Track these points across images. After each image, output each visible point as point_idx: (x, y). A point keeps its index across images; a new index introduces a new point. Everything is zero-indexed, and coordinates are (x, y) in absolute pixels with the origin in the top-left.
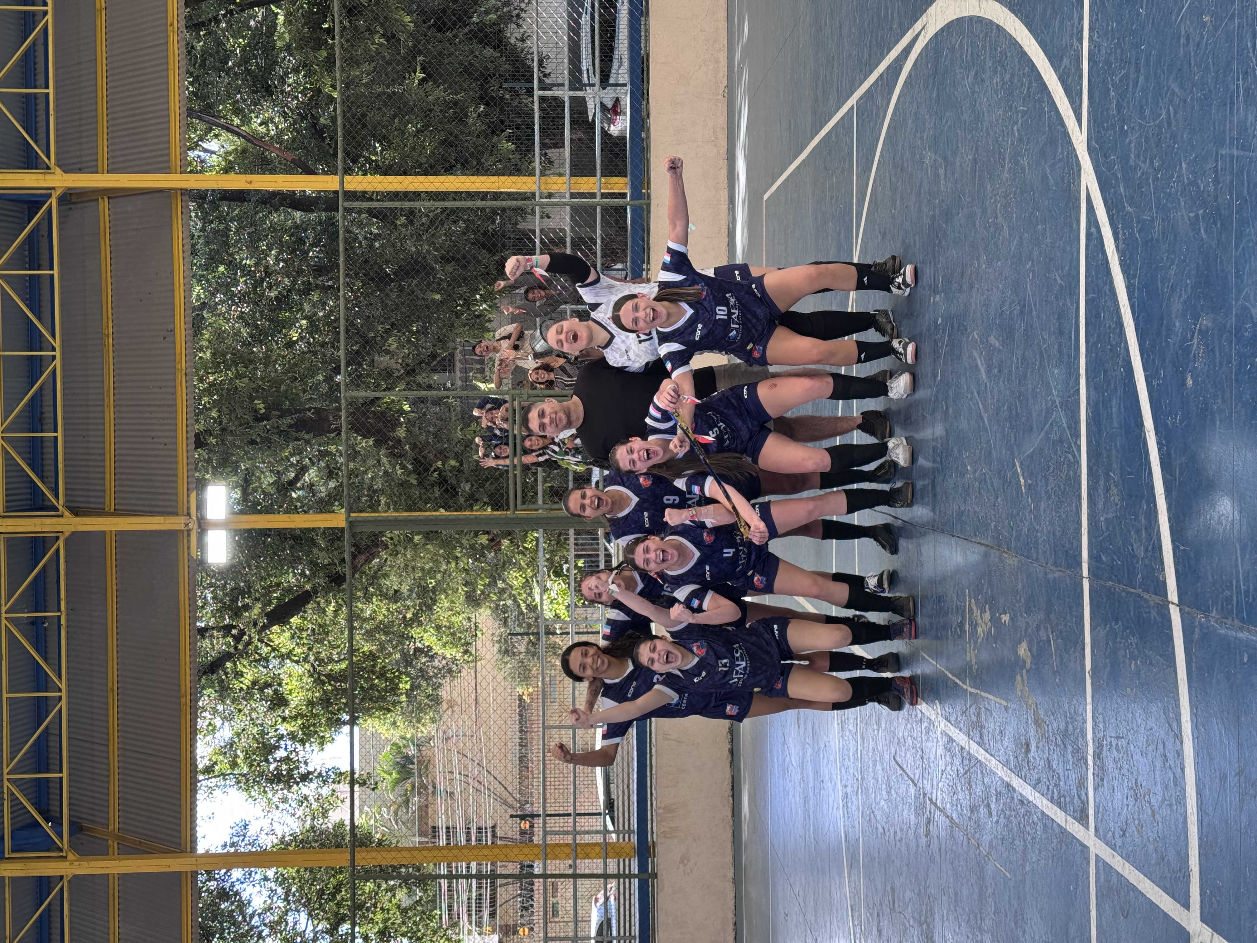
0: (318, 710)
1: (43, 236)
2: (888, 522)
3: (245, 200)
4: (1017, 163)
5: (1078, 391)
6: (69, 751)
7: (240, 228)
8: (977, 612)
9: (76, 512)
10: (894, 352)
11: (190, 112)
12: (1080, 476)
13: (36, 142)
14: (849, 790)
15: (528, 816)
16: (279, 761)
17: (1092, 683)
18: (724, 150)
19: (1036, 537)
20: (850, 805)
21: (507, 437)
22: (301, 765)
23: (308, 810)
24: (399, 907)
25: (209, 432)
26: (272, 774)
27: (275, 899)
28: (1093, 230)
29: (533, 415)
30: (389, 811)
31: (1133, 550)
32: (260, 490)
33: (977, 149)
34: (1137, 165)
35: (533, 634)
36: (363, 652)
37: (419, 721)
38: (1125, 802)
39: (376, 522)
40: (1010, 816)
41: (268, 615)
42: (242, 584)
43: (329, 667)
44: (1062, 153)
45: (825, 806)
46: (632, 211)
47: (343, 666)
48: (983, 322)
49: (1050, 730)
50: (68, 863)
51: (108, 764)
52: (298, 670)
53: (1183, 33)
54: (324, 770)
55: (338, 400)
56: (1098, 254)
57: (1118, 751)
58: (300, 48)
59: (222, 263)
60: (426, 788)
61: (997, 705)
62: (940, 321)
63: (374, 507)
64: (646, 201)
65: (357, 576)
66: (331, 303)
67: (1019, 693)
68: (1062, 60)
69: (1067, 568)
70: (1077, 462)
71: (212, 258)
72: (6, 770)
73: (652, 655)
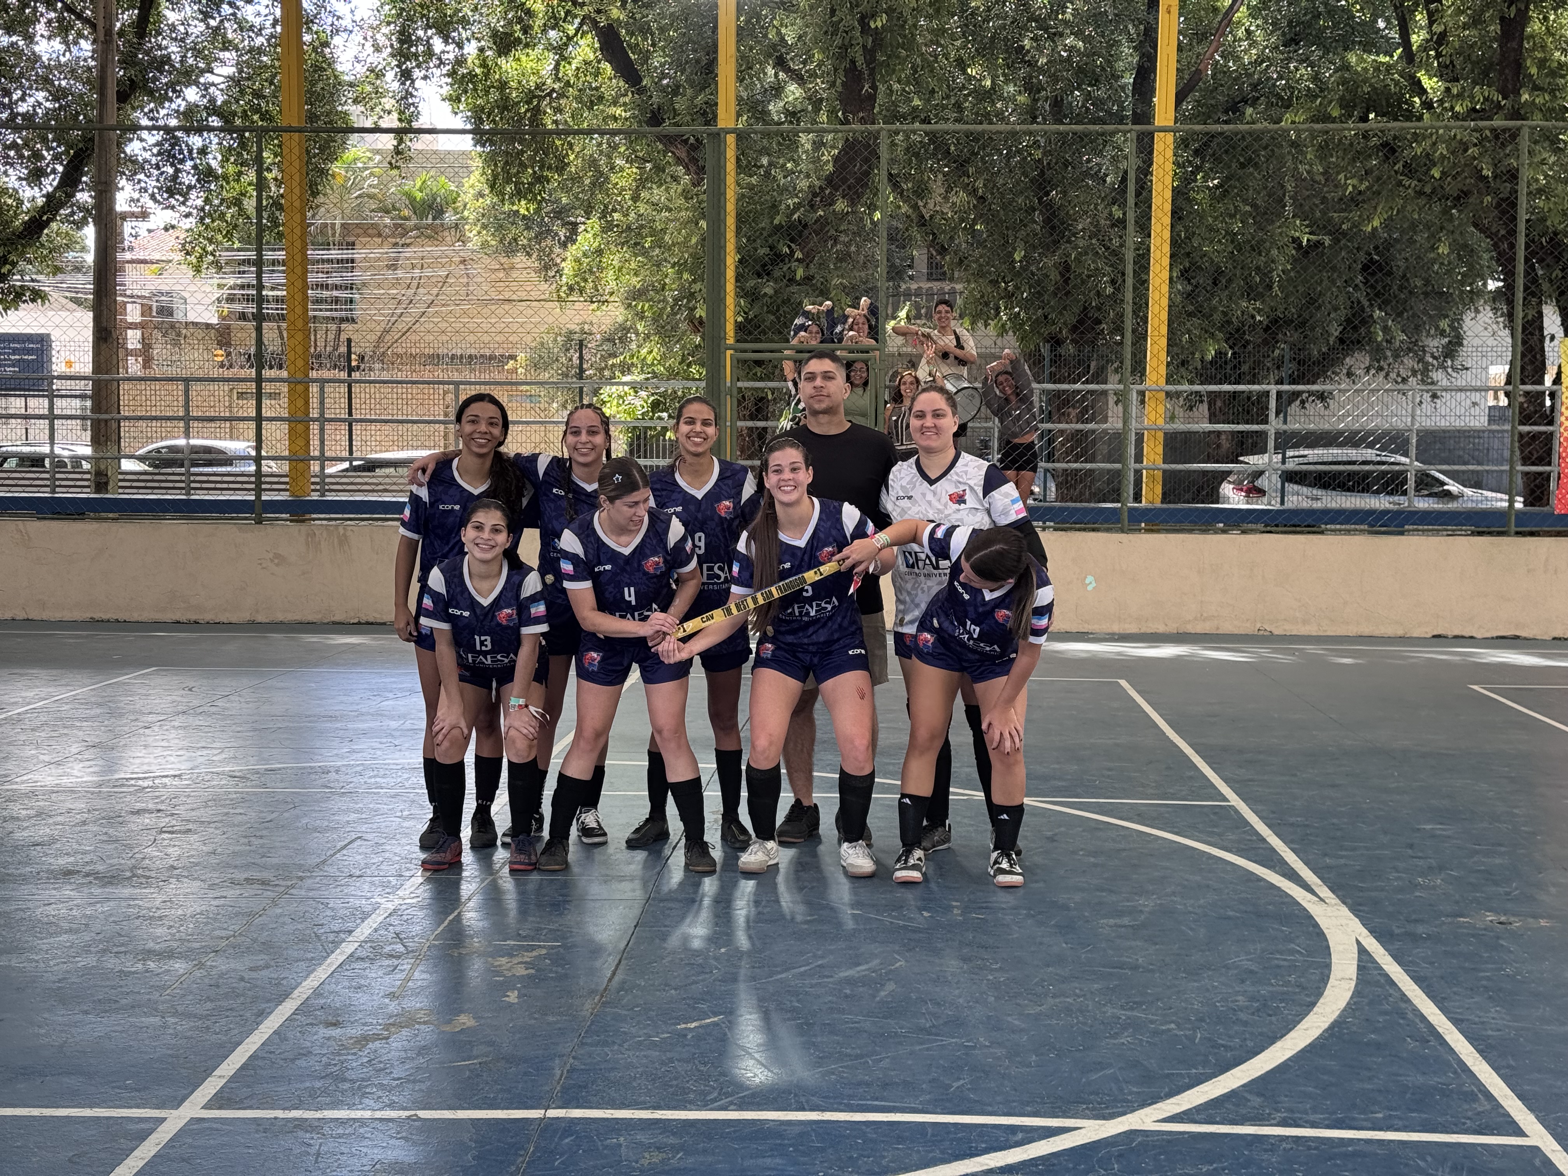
0: (494, 95)
4: (1124, 1028)
5: (802, 1109)
8: (528, 957)
12: (685, 1109)
14: (332, 776)
16: (428, 42)
18: (1190, 629)
19: (614, 1043)
20: (313, 776)
22: (423, 72)
23: (363, 78)
26: (412, 34)
28: (1020, 1136)
29: (827, 365)
33: (1150, 971)
36: (567, 154)
37: (485, 227)
40: (246, 996)
41: (609, 28)
43: (548, 110)
44: (1131, 1093)
46: (1115, 509)
48: (917, 974)
49: (350, 1057)
52: (546, 71)
54: (417, 100)
56: (986, 1142)
57: (301, 1155)
58: (1344, 82)
61: (397, 982)
64: (1125, 528)
65: (660, 146)
66: (1013, 119)
68: (1260, 1095)
69: (563, 1087)
70: (705, 1106)
73: (487, 529)
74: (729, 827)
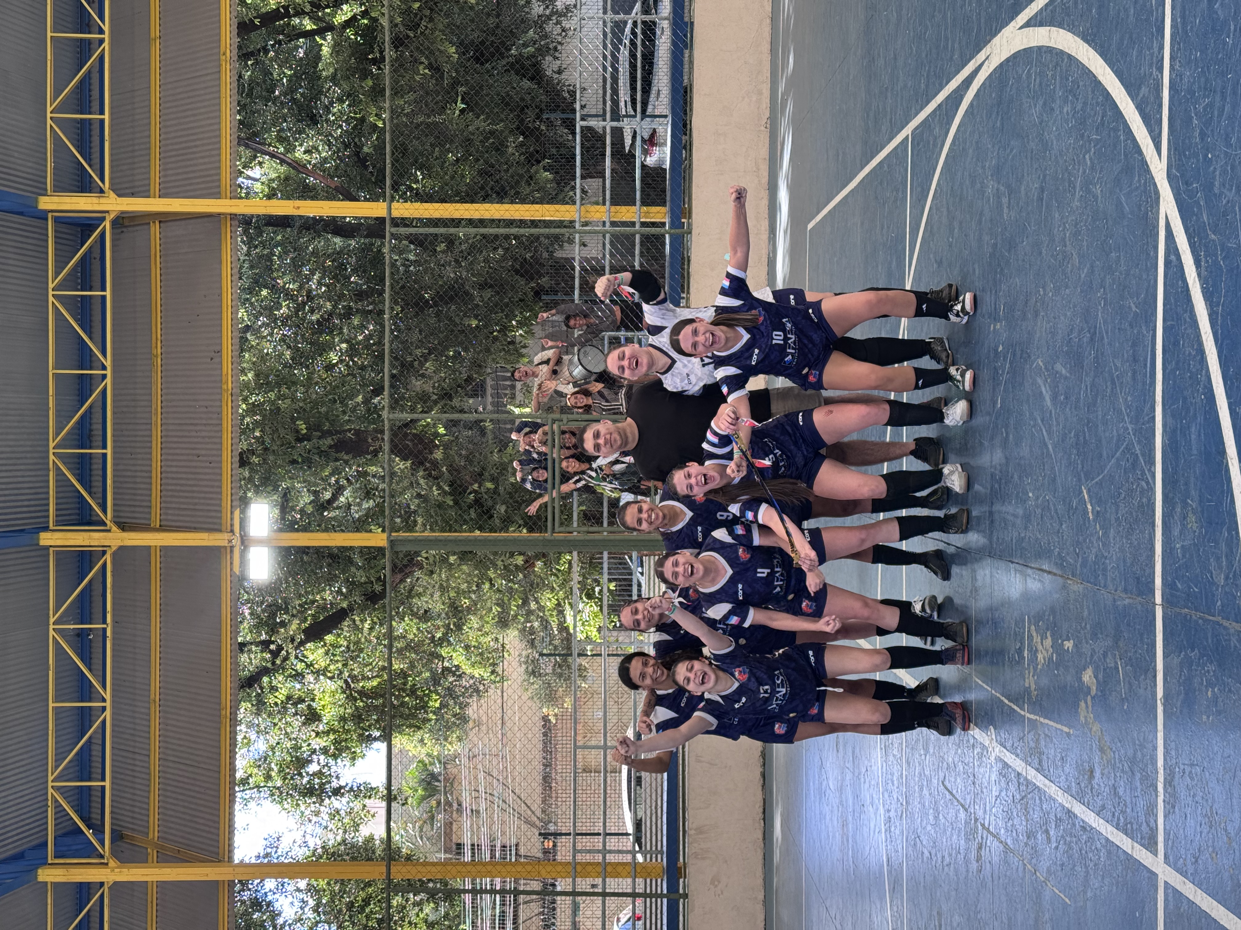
0: (350, 725)
1: (96, 259)
2: (940, 548)
3: (289, 226)
4: (1089, 191)
5: (1154, 418)
6: (113, 760)
7: (284, 253)
8: (1037, 639)
9: (123, 527)
10: (951, 378)
11: (240, 141)
12: (1154, 504)
13: (90, 164)
14: (892, 814)
15: (551, 834)
16: (311, 775)
17: (1165, 711)
18: (765, 180)
19: (1104, 563)
20: (893, 829)
21: (546, 459)
22: (334, 779)
23: (340, 823)
24: (426, 921)
25: (252, 452)
26: (305, 787)
27: (306, 910)
28: (1173, 257)
29: (588, 436)
30: (414, 827)
31: (1212, 577)
32: (297, 509)
33: (1045, 176)
34: (1221, 193)
37: (446, 739)
38: (1198, 830)
39: (416, 541)
40: (1070, 842)
41: (305, 631)
42: (279, 600)
43: (362, 684)
44: (1139, 181)
45: (866, 830)
46: (671, 239)
47: (375, 683)
48: (1048, 349)
49: (1117, 757)
50: (108, 870)
51: (149, 774)
52: (331, 686)
54: (355, 784)
56: (1177, 281)
57: (1192, 779)
58: (346, 78)
59: (265, 287)
60: (451, 805)
61: (1059, 732)
62: (1001, 348)
63: (410, 527)
64: (687, 230)
66: (372, 327)
67: (1082, 719)
68: (1140, 88)
69: (1138, 595)
70: (1151, 489)
71: (256, 282)
72: (50, 778)
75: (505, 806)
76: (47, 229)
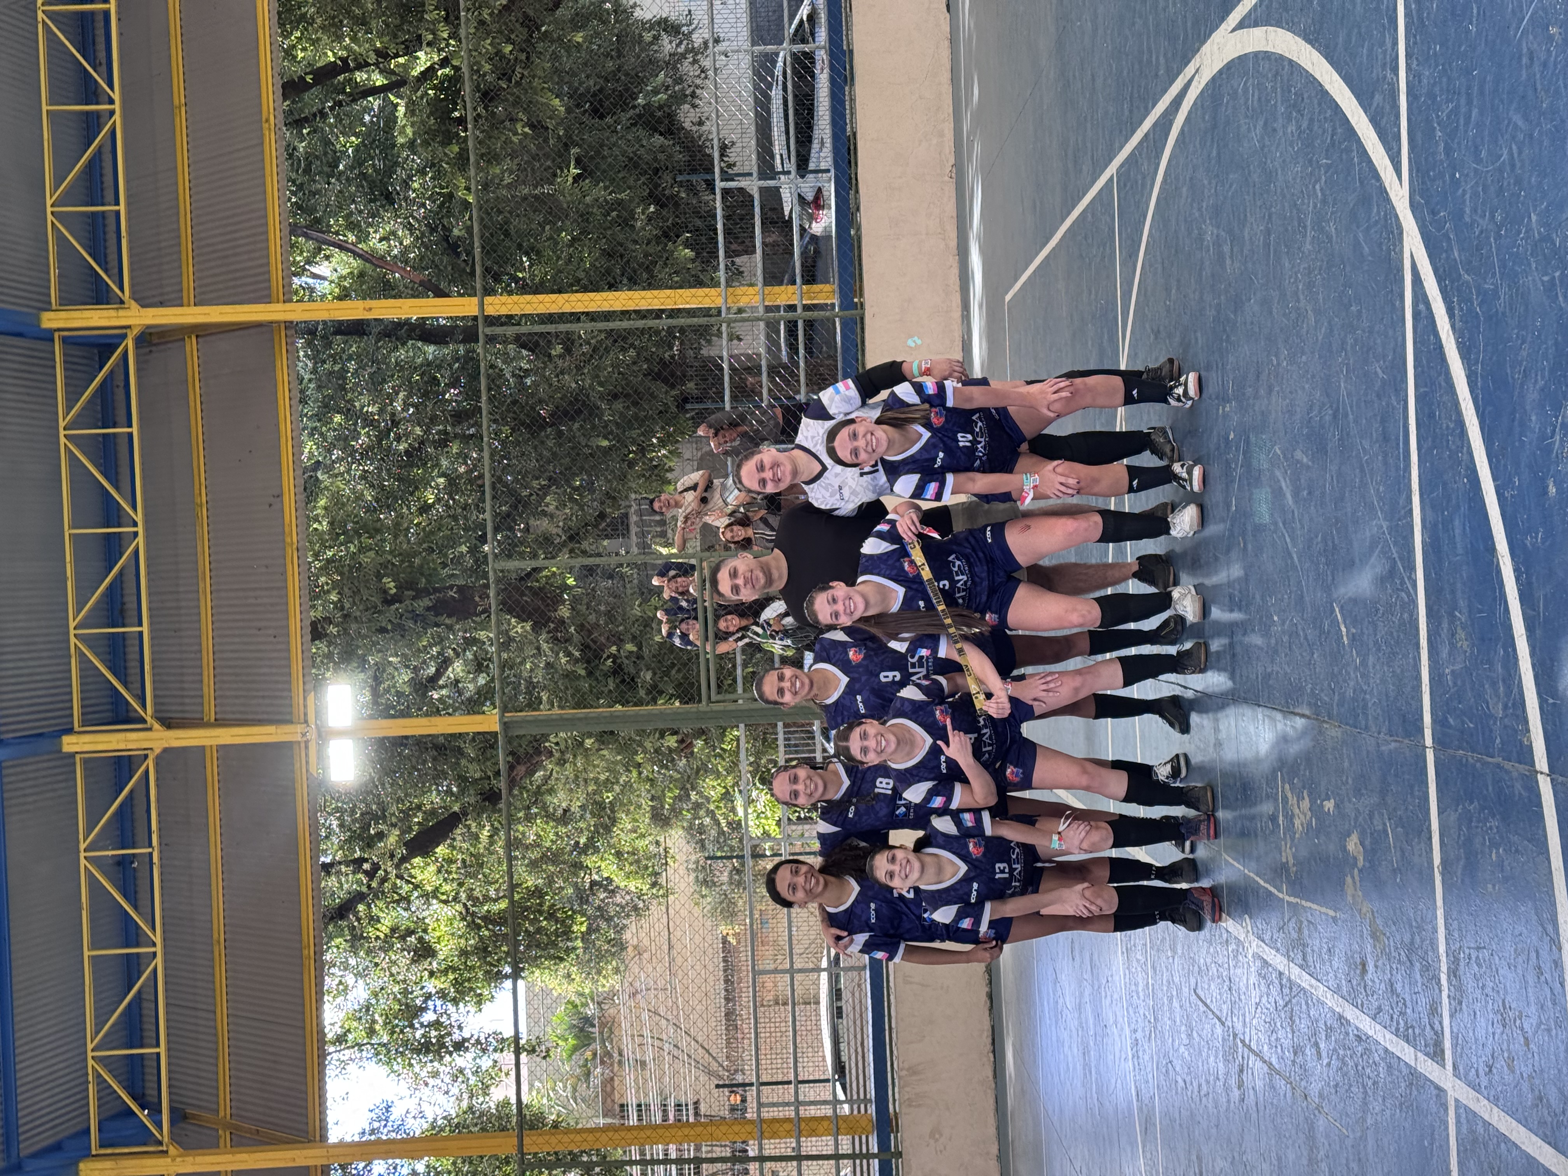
0: (474, 961)
1: (118, 386)
2: (1176, 693)
3: (364, 333)
4: (1322, 230)
5: (1411, 511)
6: (168, 1020)
7: (360, 368)
8: (1292, 800)
9: (168, 723)
10: (1176, 478)
11: (294, 230)
12: (1417, 619)
13: (106, 271)
14: (1139, 1035)
15: (738, 1086)
16: (426, 1026)
17: (1443, 882)
18: (953, 243)
19: (1364, 699)
20: (1140, 1053)
21: (695, 610)
22: (455, 1030)
23: (464, 1086)
25: (328, 620)
26: (419, 1042)
28: (1422, 307)
29: (724, 575)
30: (565, 1087)
31: (1488, 707)
32: (393, 690)
33: (1270, 216)
34: (1473, 221)
35: (737, 857)
36: (527, 888)
37: (599, 972)
38: (1490, 1030)
39: (536, 721)
40: (1345, 1056)
41: (407, 844)
42: (374, 807)
43: (486, 908)
44: (1379, 213)
45: (1110, 1058)
46: (842, 324)
47: (503, 905)
48: (1286, 433)
49: (1392, 944)
50: (169, 1160)
51: (216, 1036)
52: (448, 911)
53: (1525, 50)
54: (482, 1035)
55: (485, 575)
56: (1429, 336)
57: (1479, 965)
58: (426, 143)
59: (338, 413)
60: (611, 1056)
61: (1323, 917)
62: (1232, 436)
63: (534, 704)
64: (859, 311)
65: (516, 792)
66: (475, 455)
67: (1350, 899)
68: (1372, 97)
69: (1405, 737)
70: (1413, 601)
71: (326, 406)
72: (90, 1046)
73: (891, 867)
74: (1163, 637)
75: (676, 1052)
76: (54, 353)
